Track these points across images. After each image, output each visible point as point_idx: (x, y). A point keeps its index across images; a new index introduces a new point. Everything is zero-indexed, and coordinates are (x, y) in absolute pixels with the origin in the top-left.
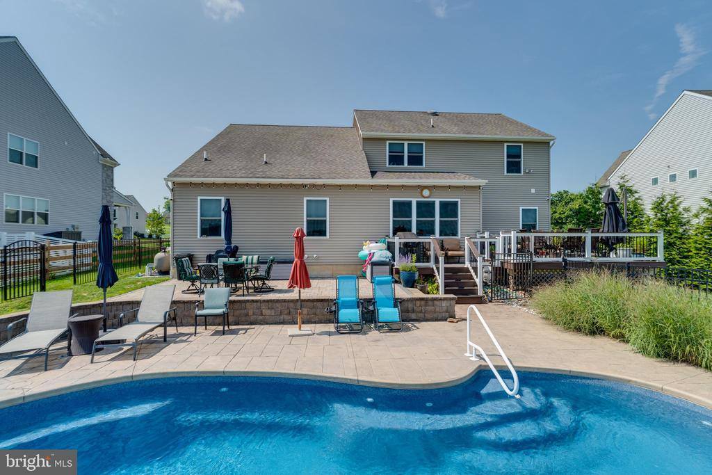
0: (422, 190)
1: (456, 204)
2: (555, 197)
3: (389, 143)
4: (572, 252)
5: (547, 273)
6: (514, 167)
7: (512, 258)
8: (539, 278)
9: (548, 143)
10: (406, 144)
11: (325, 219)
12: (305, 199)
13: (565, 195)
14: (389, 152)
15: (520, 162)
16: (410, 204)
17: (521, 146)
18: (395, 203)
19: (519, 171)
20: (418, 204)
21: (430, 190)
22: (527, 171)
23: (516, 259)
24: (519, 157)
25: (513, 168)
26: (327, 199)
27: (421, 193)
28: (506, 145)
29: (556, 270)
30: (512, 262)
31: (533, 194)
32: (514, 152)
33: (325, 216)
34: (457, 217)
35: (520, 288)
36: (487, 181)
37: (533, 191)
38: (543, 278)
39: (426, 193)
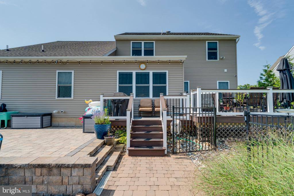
0: (140, 65)
1: (164, 74)
2: (243, 87)
3: (132, 42)
4: (254, 107)
5: (231, 126)
6: (212, 55)
7: (198, 112)
8: (224, 131)
9: (235, 40)
10: (143, 42)
11: (70, 85)
12: (57, 71)
13: (248, 86)
14: (132, 48)
15: (216, 53)
16: (131, 74)
17: (217, 42)
18: (120, 74)
19: (216, 58)
20: (137, 74)
21: (146, 65)
22: (221, 58)
23: (203, 114)
24: (216, 49)
25: (212, 57)
26: (73, 72)
27: (139, 66)
28: (207, 42)
29: (239, 124)
30: (198, 115)
31: (226, 72)
32: (212, 46)
33: (71, 83)
34: (165, 83)
35: (207, 139)
36: (186, 56)
37: (226, 70)
38: (228, 131)
39: (143, 66)
